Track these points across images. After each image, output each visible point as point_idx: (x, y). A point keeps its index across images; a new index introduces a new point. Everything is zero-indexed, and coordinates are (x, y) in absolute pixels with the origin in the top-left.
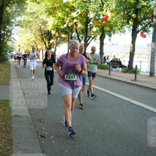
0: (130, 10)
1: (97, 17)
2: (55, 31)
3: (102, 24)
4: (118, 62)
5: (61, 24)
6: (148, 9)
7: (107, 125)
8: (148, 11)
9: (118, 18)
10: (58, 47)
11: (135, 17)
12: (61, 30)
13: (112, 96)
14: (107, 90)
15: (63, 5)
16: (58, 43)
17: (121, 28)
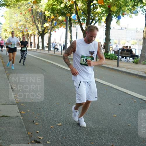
3: (108, 2)
4: (128, 50)
5: (58, 3)
10: (54, 31)
12: (57, 11)
13: (121, 92)
14: (116, 85)
16: (54, 27)
17: (132, 9)
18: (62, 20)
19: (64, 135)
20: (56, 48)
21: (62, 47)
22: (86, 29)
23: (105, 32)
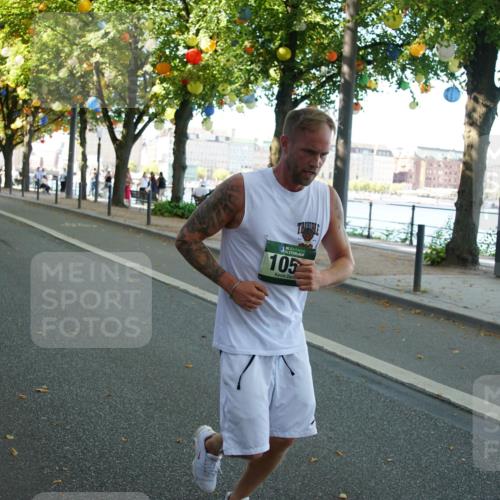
0: (272, 35)
1: (167, 52)
2: (27, 90)
3: (183, 71)
6: (327, 36)
7: (189, 398)
8: (326, 42)
9: (235, 57)
10: (39, 141)
11: (289, 56)
13: (210, 305)
14: (195, 285)
15: (60, 7)
16: (39, 130)
17: (243, 90)
18: (60, 112)
19: (54, 417)
20: (44, 186)
21: (59, 183)
22: (124, 137)
23: (172, 146)
